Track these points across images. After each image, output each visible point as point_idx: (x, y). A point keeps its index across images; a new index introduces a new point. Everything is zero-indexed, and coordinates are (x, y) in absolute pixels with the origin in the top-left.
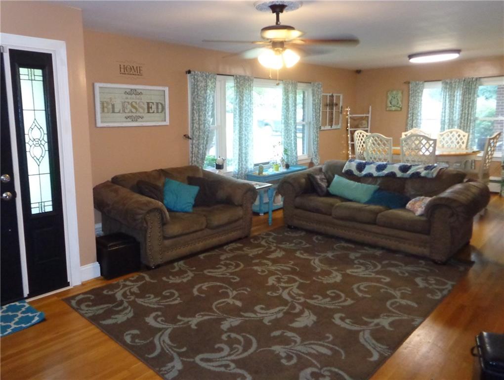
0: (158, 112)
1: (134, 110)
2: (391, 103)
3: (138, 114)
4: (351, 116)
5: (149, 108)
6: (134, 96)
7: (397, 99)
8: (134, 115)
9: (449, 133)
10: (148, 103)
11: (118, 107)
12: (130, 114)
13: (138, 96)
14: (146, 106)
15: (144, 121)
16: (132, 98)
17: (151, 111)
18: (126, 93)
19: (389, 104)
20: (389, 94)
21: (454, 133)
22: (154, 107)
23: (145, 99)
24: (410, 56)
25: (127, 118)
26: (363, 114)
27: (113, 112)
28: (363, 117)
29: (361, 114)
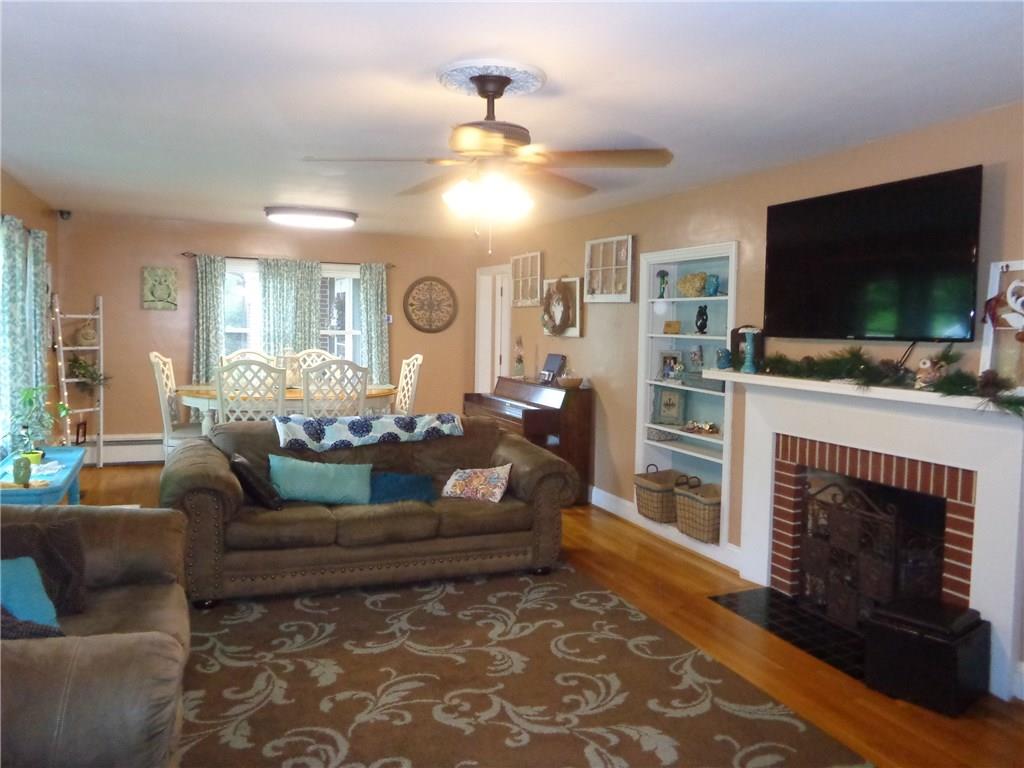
2: (152, 294)
4: (62, 316)
7: (168, 286)
9: (305, 356)
19: (149, 294)
20: (146, 274)
21: (314, 355)
24: (269, 210)
26: (87, 314)
28: (85, 320)
29: (82, 314)
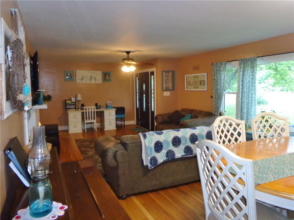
0: (203, 85)
1: (196, 84)
3: (197, 86)
5: (201, 83)
6: (196, 78)
8: (196, 86)
10: (200, 81)
11: (192, 83)
12: (194, 86)
13: (197, 78)
14: (199, 82)
15: (199, 89)
16: (196, 79)
17: (201, 84)
18: (194, 77)
22: (202, 82)
23: (200, 79)
25: (194, 87)
27: (190, 85)
